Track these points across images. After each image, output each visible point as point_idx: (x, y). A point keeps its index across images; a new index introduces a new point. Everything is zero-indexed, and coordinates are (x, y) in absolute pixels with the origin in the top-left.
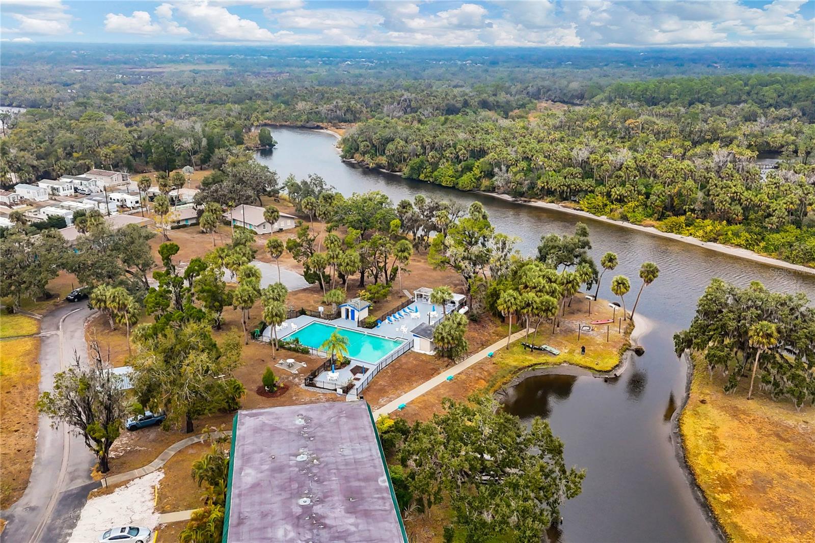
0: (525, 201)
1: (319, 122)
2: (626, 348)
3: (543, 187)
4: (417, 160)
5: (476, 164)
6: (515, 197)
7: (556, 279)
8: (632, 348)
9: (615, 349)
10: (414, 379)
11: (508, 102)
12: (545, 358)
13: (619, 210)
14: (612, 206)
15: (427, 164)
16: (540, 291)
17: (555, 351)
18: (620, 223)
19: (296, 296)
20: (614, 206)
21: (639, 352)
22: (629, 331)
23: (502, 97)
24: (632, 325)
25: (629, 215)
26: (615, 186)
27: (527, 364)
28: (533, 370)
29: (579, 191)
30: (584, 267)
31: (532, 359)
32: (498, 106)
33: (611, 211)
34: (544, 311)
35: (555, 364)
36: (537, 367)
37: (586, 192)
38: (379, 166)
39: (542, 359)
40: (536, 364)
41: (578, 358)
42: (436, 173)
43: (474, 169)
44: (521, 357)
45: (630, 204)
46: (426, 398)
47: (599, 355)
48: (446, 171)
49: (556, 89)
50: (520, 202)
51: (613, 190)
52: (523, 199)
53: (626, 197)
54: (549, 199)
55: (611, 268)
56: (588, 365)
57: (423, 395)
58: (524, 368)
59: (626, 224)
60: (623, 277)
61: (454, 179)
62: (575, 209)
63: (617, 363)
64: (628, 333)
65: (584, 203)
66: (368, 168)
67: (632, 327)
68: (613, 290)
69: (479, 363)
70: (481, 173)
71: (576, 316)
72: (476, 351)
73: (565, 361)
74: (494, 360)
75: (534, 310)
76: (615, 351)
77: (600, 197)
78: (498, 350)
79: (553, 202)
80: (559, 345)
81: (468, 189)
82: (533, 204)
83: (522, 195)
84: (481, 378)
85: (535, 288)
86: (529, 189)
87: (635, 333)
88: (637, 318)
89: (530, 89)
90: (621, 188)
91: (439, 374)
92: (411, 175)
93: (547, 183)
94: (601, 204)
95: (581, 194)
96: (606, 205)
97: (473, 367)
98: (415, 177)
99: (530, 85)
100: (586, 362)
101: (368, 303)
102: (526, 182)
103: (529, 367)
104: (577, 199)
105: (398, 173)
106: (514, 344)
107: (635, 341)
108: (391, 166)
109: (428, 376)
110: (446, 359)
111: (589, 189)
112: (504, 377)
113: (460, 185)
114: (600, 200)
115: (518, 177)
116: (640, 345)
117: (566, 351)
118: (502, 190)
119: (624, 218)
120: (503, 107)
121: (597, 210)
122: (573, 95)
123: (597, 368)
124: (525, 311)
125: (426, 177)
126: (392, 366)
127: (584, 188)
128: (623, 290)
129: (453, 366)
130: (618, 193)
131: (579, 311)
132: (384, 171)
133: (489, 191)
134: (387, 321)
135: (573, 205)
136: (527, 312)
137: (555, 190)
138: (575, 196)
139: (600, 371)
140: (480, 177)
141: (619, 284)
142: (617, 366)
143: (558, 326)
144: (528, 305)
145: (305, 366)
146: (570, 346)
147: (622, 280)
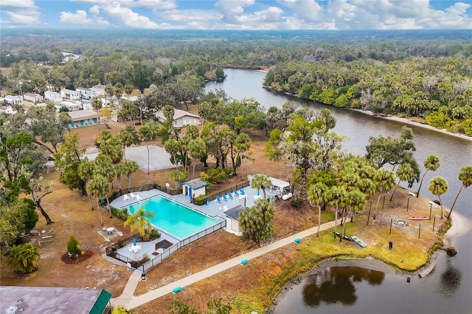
0: (383, 116)
1: (259, 65)
2: (438, 246)
3: (397, 106)
4: (309, 85)
5: (350, 89)
6: (376, 113)
7: (373, 176)
8: (444, 247)
9: (425, 247)
10: (209, 259)
11: (390, 56)
12: (352, 249)
13: (457, 124)
14: (452, 122)
15: (315, 88)
16: (352, 185)
17: (363, 244)
18: (457, 135)
19: (161, 173)
20: (454, 122)
21: (451, 253)
22: (444, 229)
23: (387, 52)
24: (448, 224)
25: (465, 129)
26: (456, 106)
27: (331, 253)
28: (337, 260)
29: (425, 110)
30: (405, 166)
31: (338, 249)
32: (383, 58)
33: (451, 125)
34: (352, 205)
35: (360, 256)
36: (340, 258)
37: (431, 110)
38: (285, 90)
39: (349, 249)
40: (340, 255)
41: (385, 253)
42: (320, 95)
43: (348, 92)
44: (328, 246)
45: (468, 120)
46: (209, 282)
47: (407, 252)
48: (327, 94)
49: (428, 49)
50: (378, 116)
51: (453, 109)
52: (381, 114)
53: (465, 115)
54: (401, 115)
55: (432, 169)
56: (393, 261)
57: (209, 279)
58: (328, 257)
59: (462, 136)
60: (441, 178)
61: (333, 99)
62: (421, 123)
63: (424, 263)
64: (442, 231)
65: (428, 119)
66: (277, 91)
67: (448, 226)
68: (430, 189)
69: (282, 248)
70: (353, 95)
71: (395, 209)
72: (286, 235)
73: (370, 255)
74: (299, 246)
75: (341, 203)
76: (424, 250)
77: (442, 115)
78: (308, 237)
79: (404, 117)
80: (370, 237)
81: (342, 106)
82: (388, 118)
83: (381, 111)
84: (278, 265)
85: (347, 182)
86: (387, 107)
87: (451, 232)
88: (455, 216)
89: (410, 49)
90: (460, 108)
91: (237, 256)
92: (304, 96)
93: (401, 102)
94: (442, 119)
95: (427, 112)
96: (447, 121)
97: (274, 253)
98: (306, 97)
99: (410, 47)
100: (391, 258)
101: (205, 183)
102: (385, 102)
103: (333, 256)
104: (423, 115)
105: (296, 95)
106: (326, 232)
107: (449, 240)
108: (292, 89)
109: (225, 257)
110: (251, 241)
111: (434, 108)
112: (303, 265)
113: (336, 103)
114: (441, 116)
115: (378, 98)
116: (453, 245)
117: (375, 244)
118: (367, 107)
119: (462, 131)
120: (386, 58)
121: (438, 124)
122: (439, 53)
123: (401, 266)
124: (332, 203)
125: (314, 97)
126: (196, 244)
127: (430, 107)
128: (440, 190)
129: (256, 248)
130: (458, 111)
131: (399, 205)
132: (288, 93)
133: (357, 108)
134: (216, 200)
135: (420, 120)
136: (334, 204)
137: (407, 108)
138: (422, 113)
139: (404, 270)
140: (352, 98)
141: (437, 184)
142: (423, 265)
143: (374, 219)
144: (336, 197)
145: (121, 235)
146: (380, 239)
147: (440, 180)
